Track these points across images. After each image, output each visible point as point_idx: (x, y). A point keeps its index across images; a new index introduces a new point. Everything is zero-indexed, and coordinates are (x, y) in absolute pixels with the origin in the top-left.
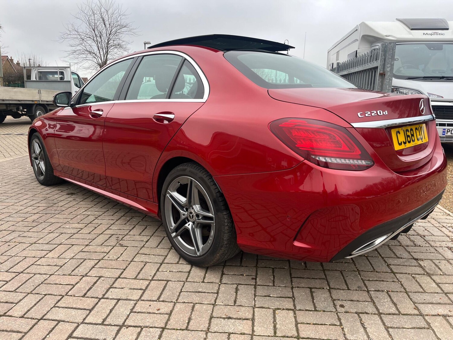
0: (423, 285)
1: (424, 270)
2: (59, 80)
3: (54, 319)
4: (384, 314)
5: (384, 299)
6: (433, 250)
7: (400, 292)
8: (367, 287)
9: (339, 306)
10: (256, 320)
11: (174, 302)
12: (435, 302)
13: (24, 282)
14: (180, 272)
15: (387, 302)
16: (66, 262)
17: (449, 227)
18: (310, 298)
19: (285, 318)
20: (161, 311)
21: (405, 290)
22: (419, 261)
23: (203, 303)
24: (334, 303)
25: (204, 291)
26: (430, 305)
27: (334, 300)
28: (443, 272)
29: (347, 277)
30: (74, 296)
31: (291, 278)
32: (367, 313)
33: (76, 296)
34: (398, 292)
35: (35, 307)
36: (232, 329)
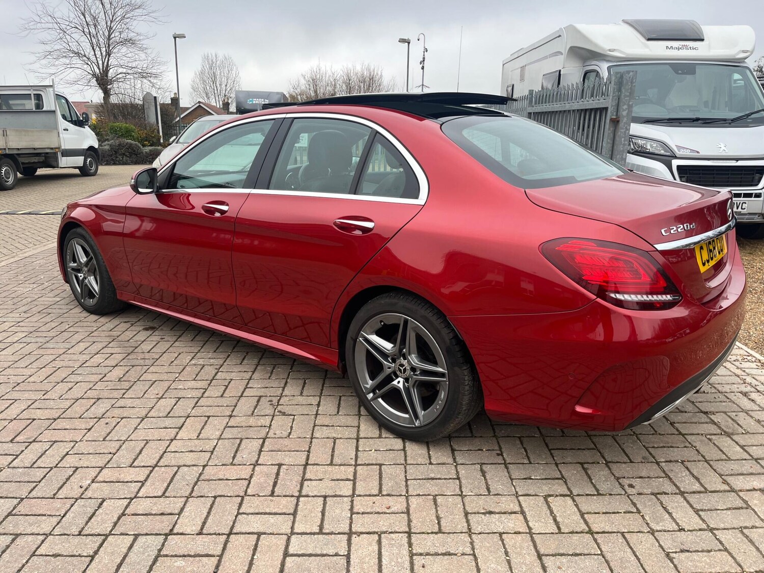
0: (724, 450)
1: (720, 428)
2: (34, 110)
3: (249, 531)
4: (688, 493)
5: (682, 473)
6: (722, 398)
7: (699, 461)
8: (654, 457)
9: (627, 487)
10: (527, 513)
11: (405, 495)
12: (745, 472)
13: (169, 480)
14: (390, 450)
15: (686, 475)
16: (215, 444)
17: (734, 361)
18: (586, 477)
19: (564, 508)
20: (393, 509)
21: (704, 458)
22: (710, 416)
23: (446, 494)
24: (619, 482)
25: (439, 476)
26: (741, 477)
27: (618, 479)
28: (745, 430)
29: (624, 444)
30: (259, 496)
31: (550, 450)
32: (666, 494)
33: (261, 495)
34: (695, 461)
35: (211, 517)
36: (501, 528)
